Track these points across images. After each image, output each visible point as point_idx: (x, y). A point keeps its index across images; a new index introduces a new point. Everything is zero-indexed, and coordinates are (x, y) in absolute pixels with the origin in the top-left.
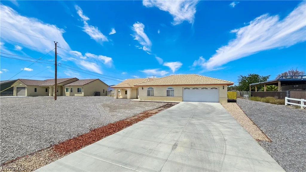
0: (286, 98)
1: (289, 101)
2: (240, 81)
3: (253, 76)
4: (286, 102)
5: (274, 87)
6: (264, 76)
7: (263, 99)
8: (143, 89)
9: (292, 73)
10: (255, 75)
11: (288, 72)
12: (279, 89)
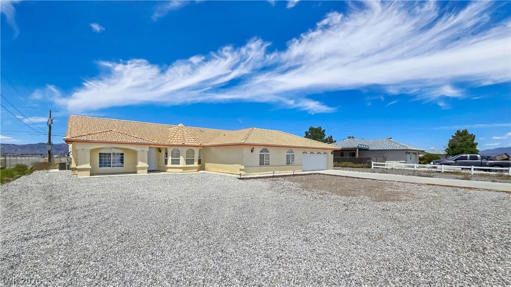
0: (373, 163)
4: (373, 166)
8: (252, 151)
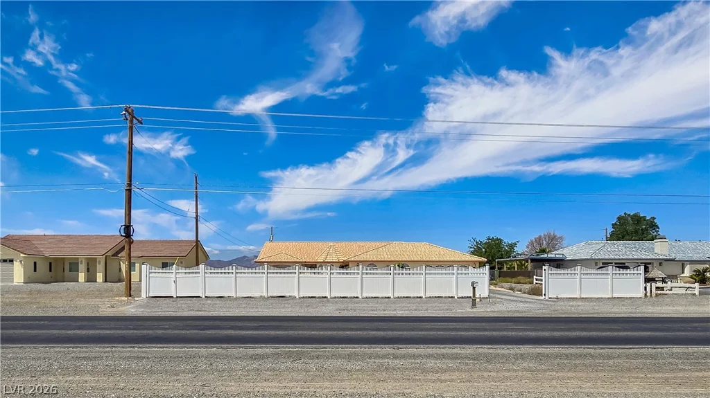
0: (535, 277)
1: (536, 280)
2: (471, 250)
3: (493, 240)
4: (535, 281)
5: (525, 264)
6: (510, 243)
7: (514, 280)
9: (549, 237)
10: (497, 239)
11: (543, 235)
12: (530, 266)
